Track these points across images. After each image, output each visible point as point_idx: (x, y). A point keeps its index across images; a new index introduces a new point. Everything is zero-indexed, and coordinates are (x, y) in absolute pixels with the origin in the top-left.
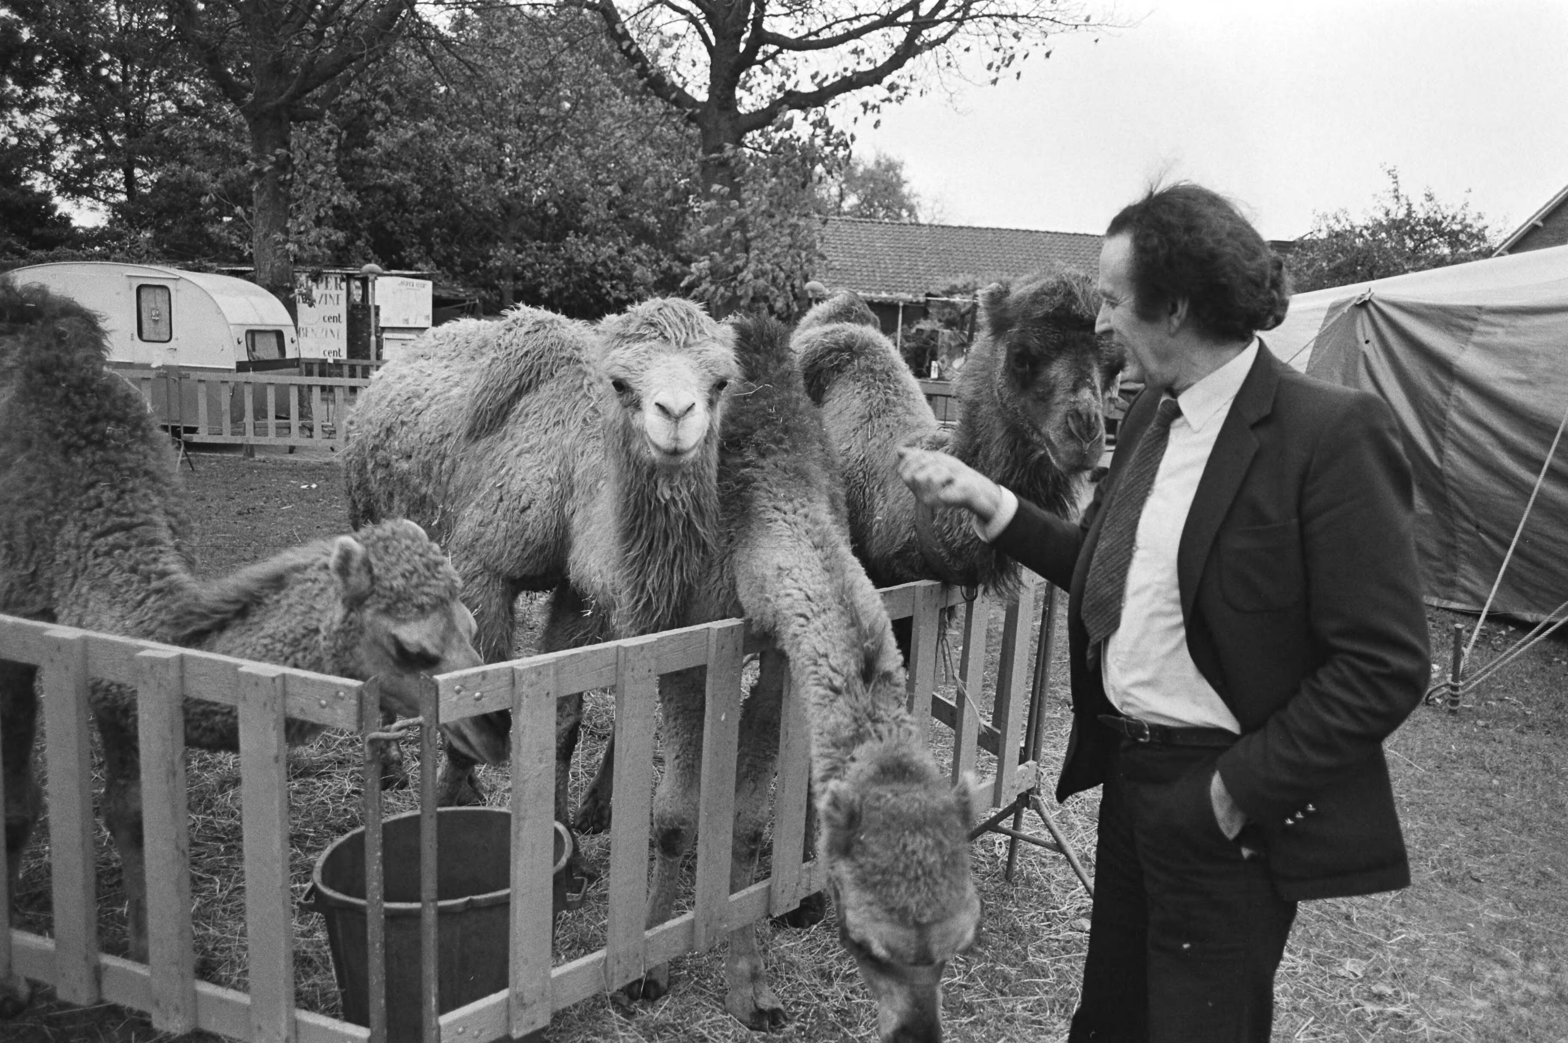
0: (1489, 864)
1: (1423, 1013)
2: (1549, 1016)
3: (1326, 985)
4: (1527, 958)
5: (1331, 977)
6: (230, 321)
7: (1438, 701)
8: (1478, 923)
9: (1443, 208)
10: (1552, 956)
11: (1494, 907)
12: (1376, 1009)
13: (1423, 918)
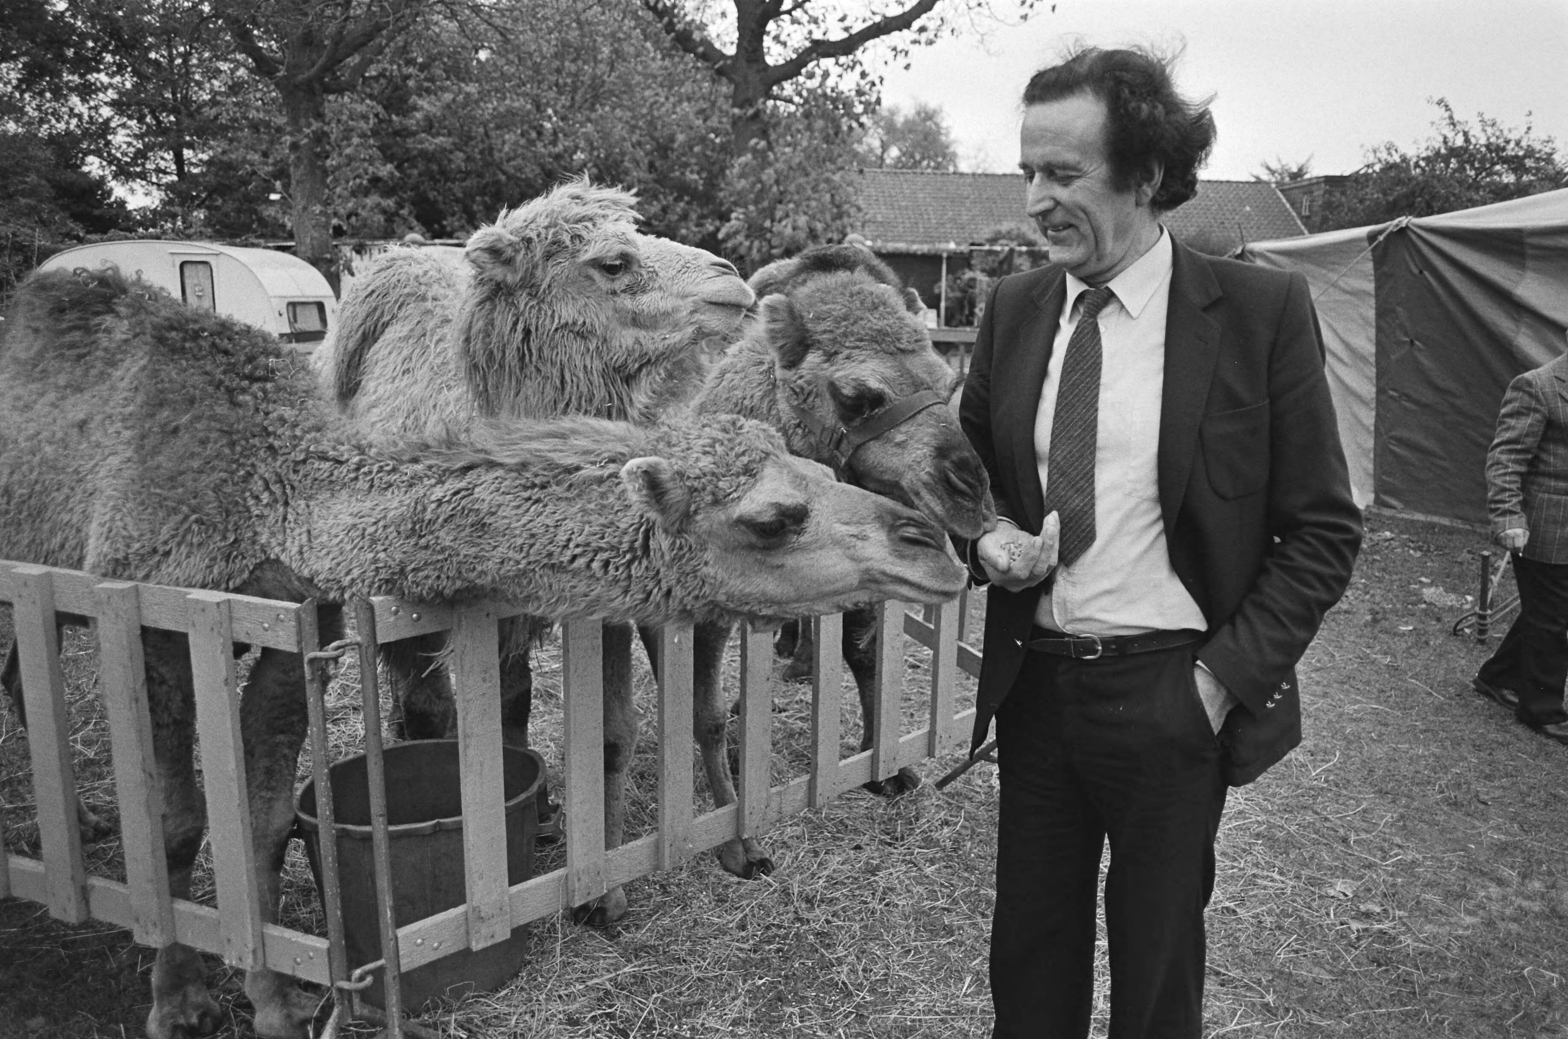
0: (1498, 788)
1: (1409, 929)
2: (1537, 930)
3: (1314, 905)
4: (1524, 876)
5: (1321, 897)
6: (271, 293)
7: (1467, 631)
8: (1479, 844)
9: (1506, 132)
10: (1550, 873)
11: (1498, 828)
12: (1361, 926)
13: (1423, 840)
